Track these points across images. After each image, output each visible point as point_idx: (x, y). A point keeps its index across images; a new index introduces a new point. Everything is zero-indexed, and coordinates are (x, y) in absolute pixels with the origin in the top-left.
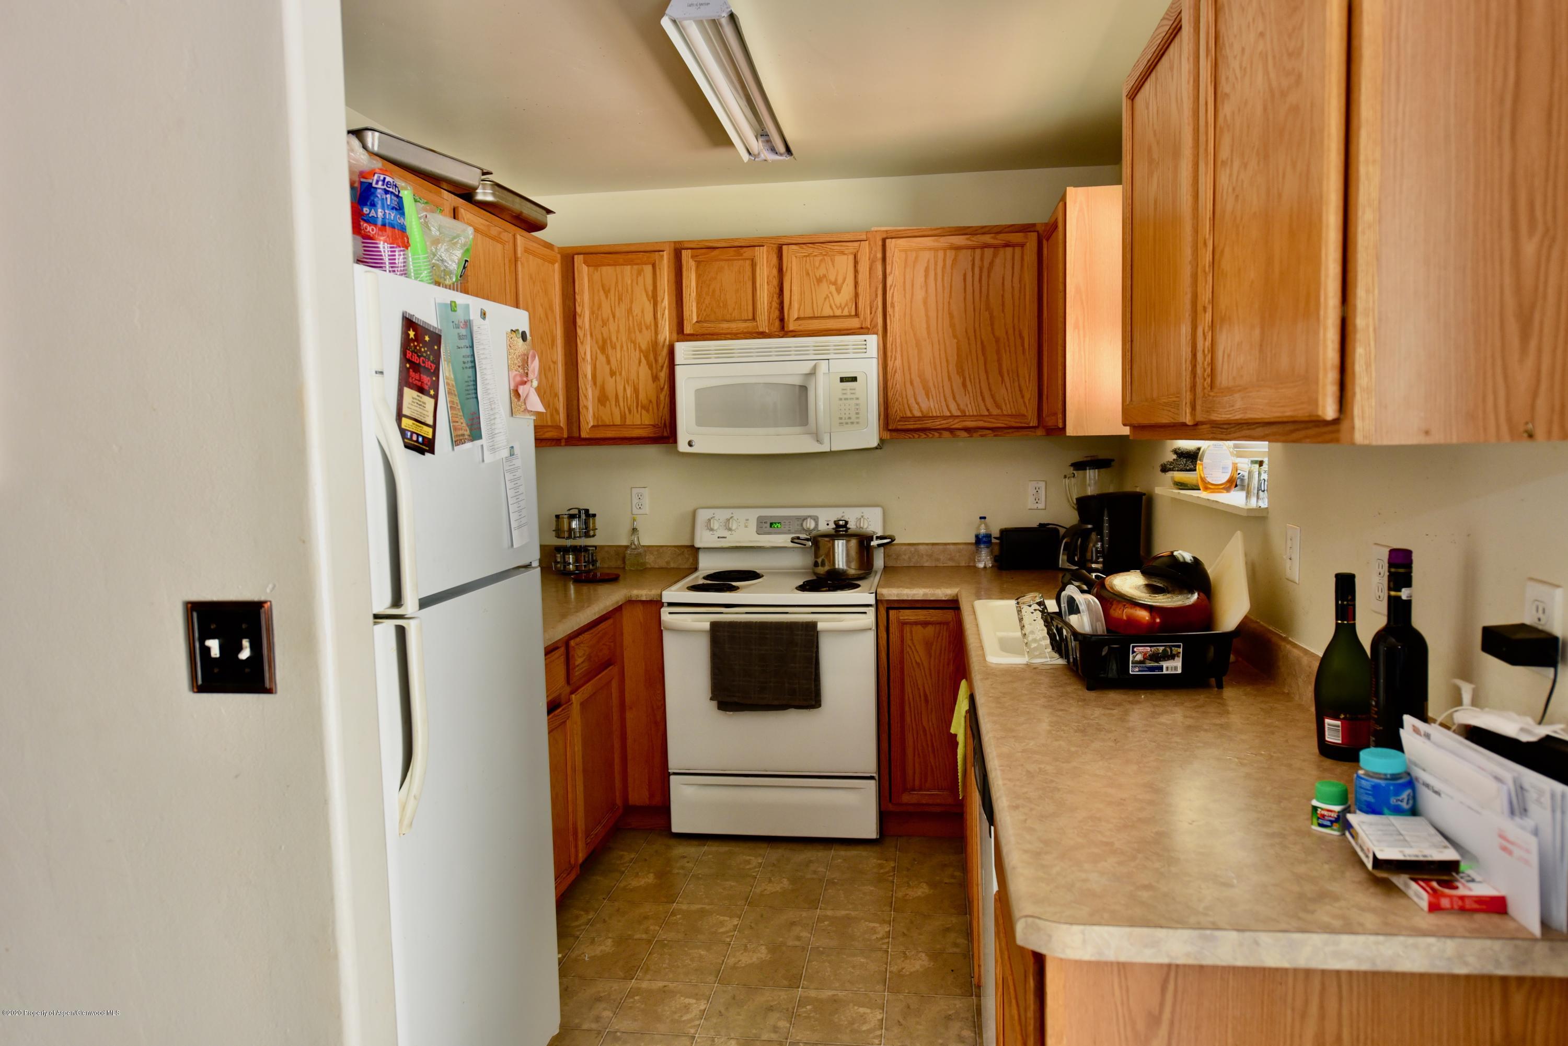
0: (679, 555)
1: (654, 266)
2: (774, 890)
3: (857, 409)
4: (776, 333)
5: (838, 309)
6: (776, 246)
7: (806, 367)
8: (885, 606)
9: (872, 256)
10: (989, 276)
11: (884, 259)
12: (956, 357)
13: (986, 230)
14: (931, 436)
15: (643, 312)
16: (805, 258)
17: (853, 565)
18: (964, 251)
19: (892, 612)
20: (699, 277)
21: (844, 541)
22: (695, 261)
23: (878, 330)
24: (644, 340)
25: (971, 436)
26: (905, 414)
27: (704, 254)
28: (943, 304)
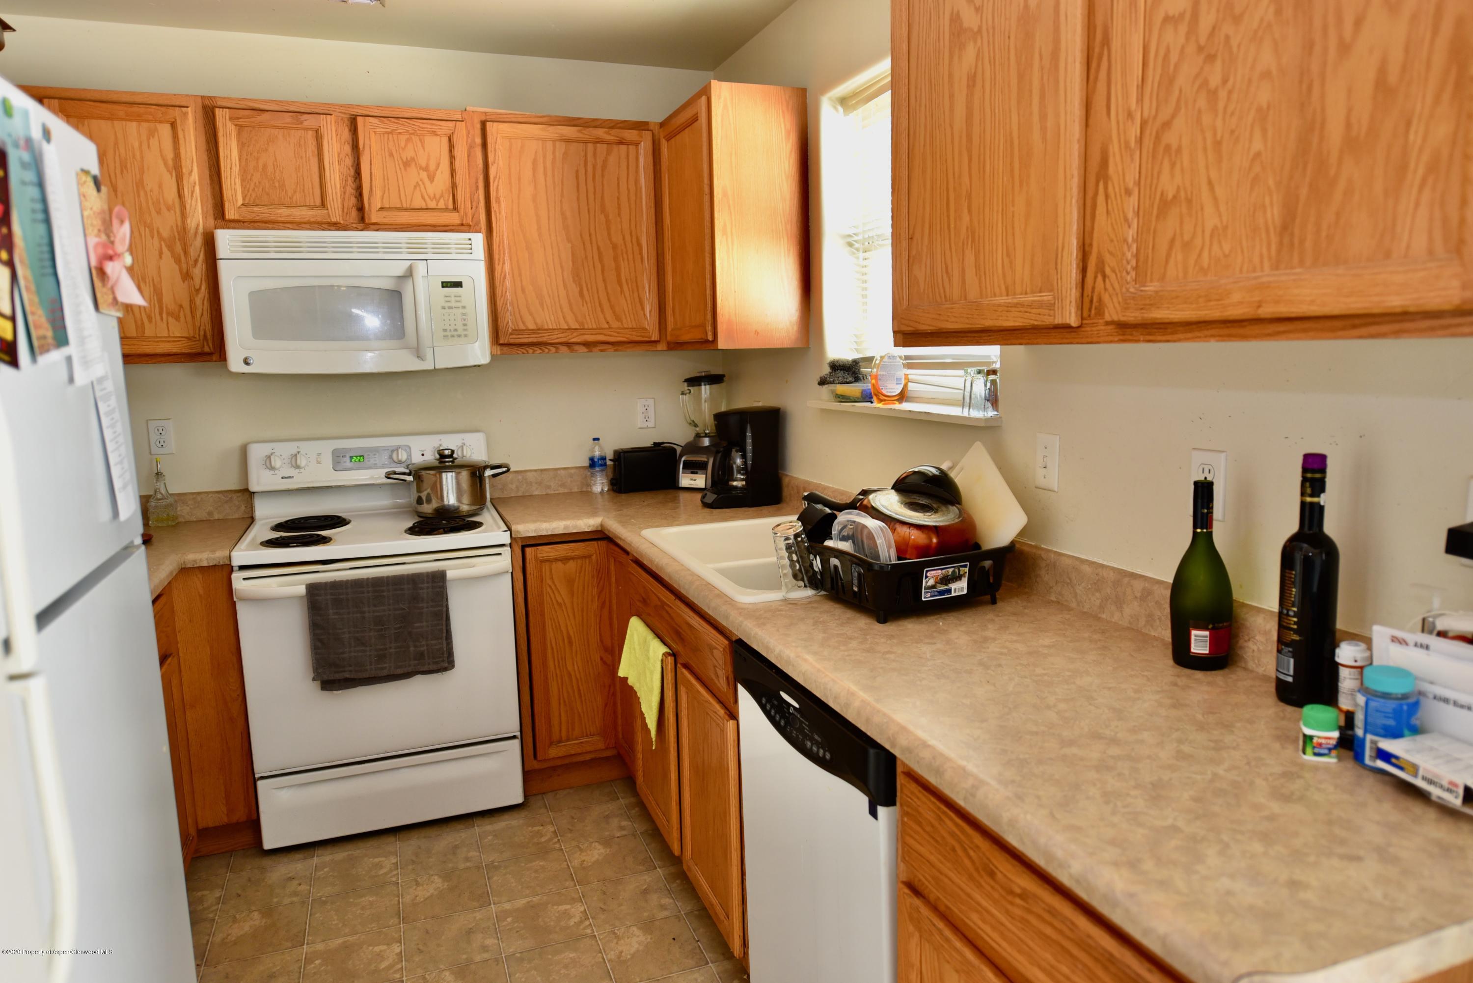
0: (226, 502)
1: (173, 125)
2: (428, 894)
3: (465, 320)
4: (354, 225)
5: (432, 201)
6: (348, 116)
7: (400, 268)
8: (520, 544)
9: (469, 140)
10: (603, 176)
11: (484, 145)
12: (571, 263)
13: (598, 123)
14: (547, 351)
15: (160, 186)
16: (386, 136)
17: (466, 499)
18: (574, 144)
19: (529, 550)
20: (242, 146)
21: (454, 474)
22: (236, 125)
23: (481, 228)
24: (166, 223)
25: (591, 351)
26: (518, 326)
27: (248, 117)
28: (555, 203)
